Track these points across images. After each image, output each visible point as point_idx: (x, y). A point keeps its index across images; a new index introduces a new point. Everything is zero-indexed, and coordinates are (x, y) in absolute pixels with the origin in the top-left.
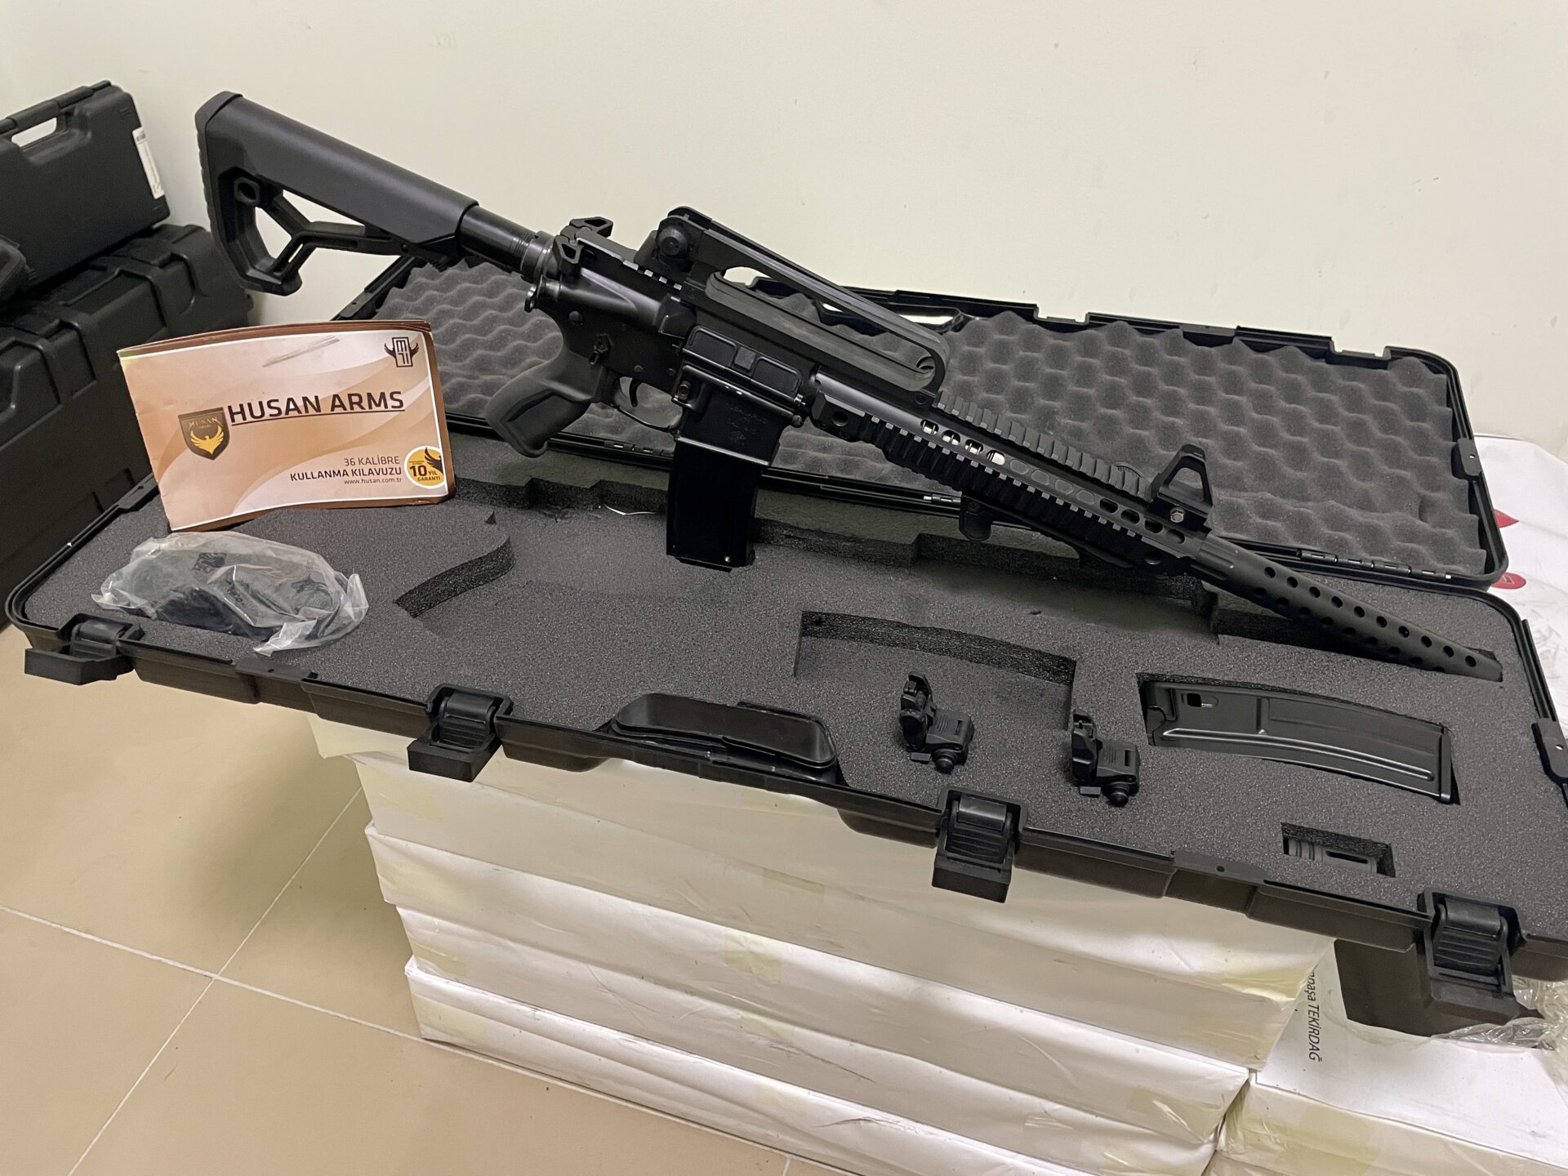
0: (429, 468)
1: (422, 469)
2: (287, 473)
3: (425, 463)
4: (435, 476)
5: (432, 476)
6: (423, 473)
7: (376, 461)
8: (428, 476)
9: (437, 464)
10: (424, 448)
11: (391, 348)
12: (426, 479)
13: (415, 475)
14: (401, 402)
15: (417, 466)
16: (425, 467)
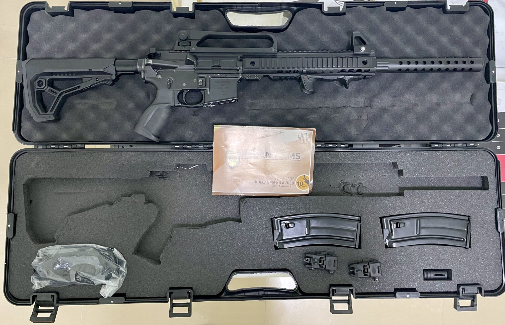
0: (304, 183)
1: (302, 183)
3: (303, 181)
5: (305, 186)
6: (301, 184)
8: (303, 186)
9: (307, 182)
10: (304, 175)
11: (300, 137)
12: (302, 187)
13: (299, 185)
14: (299, 157)
15: (300, 182)
16: (302, 182)
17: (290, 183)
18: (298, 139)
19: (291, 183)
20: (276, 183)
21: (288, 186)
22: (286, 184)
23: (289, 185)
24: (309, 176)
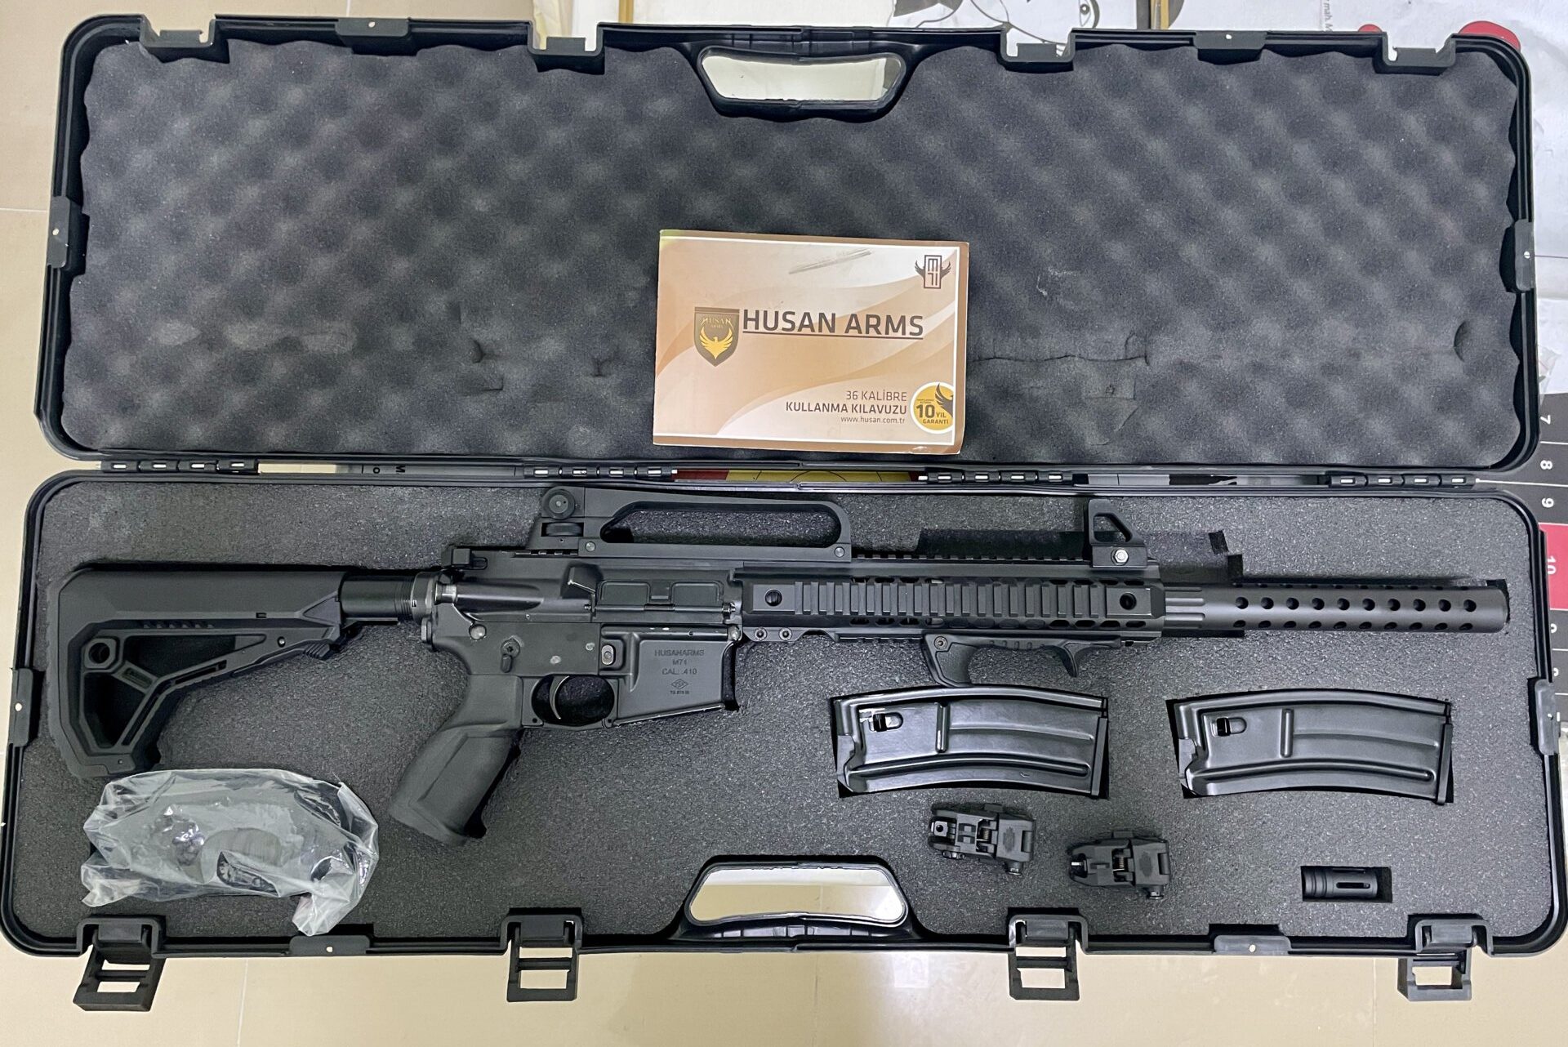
0: (938, 409)
1: (930, 409)
2: (784, 400)
3: (935, 403)
4: (942, 419)
5: (939, 418)
6: (930, 414)
7: (881, 397)
8: (935, 418)
9: (947, 405)
10: (936, 384)
11: (921, 267)
12: (933, 422)
13: (921, 416)
14: (921, 328)
15: (924, 406)
16: (933, 408)
17: (893, 409)
18: (917, 274)
19: (898, 410)
20: (850, 410)
21: (889, 421)
22: (880, 412)
23: (891, 416)
24: (953, 389)
